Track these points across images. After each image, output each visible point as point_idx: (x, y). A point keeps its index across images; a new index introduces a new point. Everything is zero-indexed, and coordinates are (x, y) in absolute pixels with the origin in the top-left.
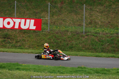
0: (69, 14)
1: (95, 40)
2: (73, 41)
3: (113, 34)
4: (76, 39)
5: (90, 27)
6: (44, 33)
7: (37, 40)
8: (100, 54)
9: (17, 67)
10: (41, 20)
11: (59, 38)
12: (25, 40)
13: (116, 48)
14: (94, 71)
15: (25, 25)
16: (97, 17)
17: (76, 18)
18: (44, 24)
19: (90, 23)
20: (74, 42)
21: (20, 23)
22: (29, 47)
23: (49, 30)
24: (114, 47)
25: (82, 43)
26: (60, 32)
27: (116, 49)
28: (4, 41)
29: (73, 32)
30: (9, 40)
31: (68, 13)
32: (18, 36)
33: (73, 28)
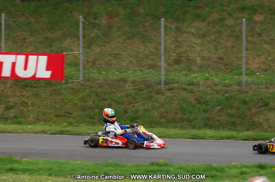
0: (127, 41)
1: (189, 100)
2: (137, 103)
3: (231, 85)
4: (144, 99)
5: (176, 70)
6: (70, 85)
7: (55, 102)
8: (201, 132)
9: (9, 166)
10: (63, 55)
11: (107, 96)
12: (27, 103)
13: (238, 117)
14: (188, 171)
15: (25, 68)
16: (194, 48)
17: (144, 50)
18: (70, 65)
19: (177, 62)
20: (140, 106)
21: (14, 64)
22: (37, 120)
23: (81, 79)
24: (232, 116)
25: (158, 108)
26: (108, 85)
27: (238, 121)
29: (136, 84)
31: (124, 40)
32: (10, 93)
33: (138, 73)
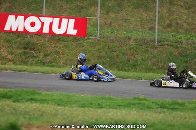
1: (174, 54)
2: (138, 54)
4: (142, 52)
5: (168, 31)
6: (90, 40)
11: (116, 49)
12: (59, 52)
14: (159, 105)
16: (181, 16)
17: (146, 17)
19: (170, 26)
20: (138, 57)
22: (66, 65)
23: (99, 36)
25: (152, 59)
26: (118, 41)
28: (25, 53)
29: (138, 41)
30: (33, 51)
32: (47, 45)
33: (140, 33)
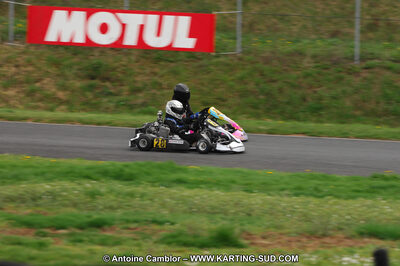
2: (321, 86)
4: (330, 81)
7: (203, 84)
12: (160, 84)
15: (158, 34)
16: (396, 7)
20: (324, 92)
21: (142, 28)
25: (351, 94)
28: (91, 88)
29: (318, 59)
30: (108, 84)
32: (136, 70)
33: (319, 43)
